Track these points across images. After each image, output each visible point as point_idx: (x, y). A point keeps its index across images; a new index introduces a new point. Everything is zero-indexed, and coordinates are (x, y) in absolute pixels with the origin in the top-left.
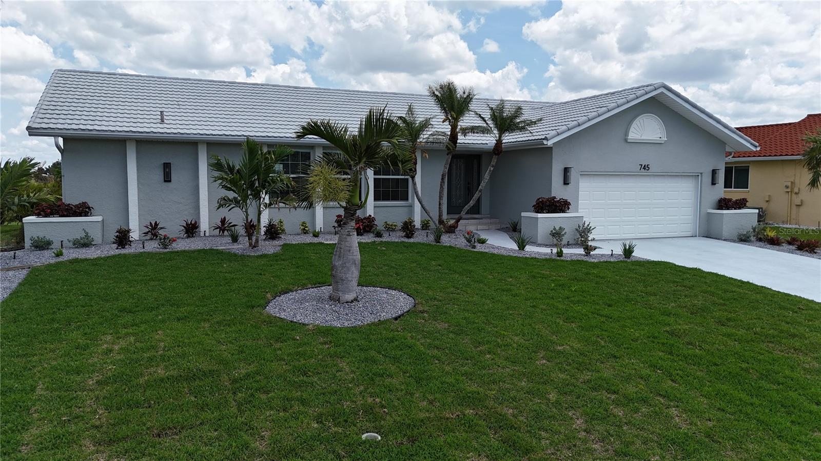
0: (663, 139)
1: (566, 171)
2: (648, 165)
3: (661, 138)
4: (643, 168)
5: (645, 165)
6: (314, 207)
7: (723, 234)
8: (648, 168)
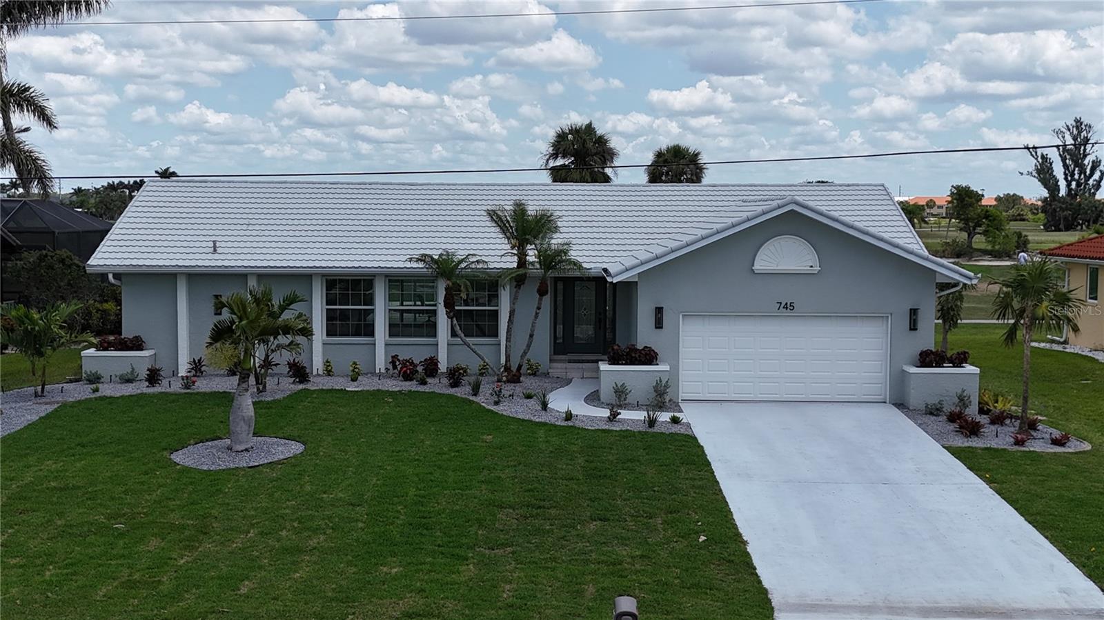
0: (815, 268)
1: (659, 311)
2: (791, 303)
3: (812, 267)
4: (784, 307)
5: (786, 304)
6: (375, 344)
7: (911, 401)
8: (792, 308)
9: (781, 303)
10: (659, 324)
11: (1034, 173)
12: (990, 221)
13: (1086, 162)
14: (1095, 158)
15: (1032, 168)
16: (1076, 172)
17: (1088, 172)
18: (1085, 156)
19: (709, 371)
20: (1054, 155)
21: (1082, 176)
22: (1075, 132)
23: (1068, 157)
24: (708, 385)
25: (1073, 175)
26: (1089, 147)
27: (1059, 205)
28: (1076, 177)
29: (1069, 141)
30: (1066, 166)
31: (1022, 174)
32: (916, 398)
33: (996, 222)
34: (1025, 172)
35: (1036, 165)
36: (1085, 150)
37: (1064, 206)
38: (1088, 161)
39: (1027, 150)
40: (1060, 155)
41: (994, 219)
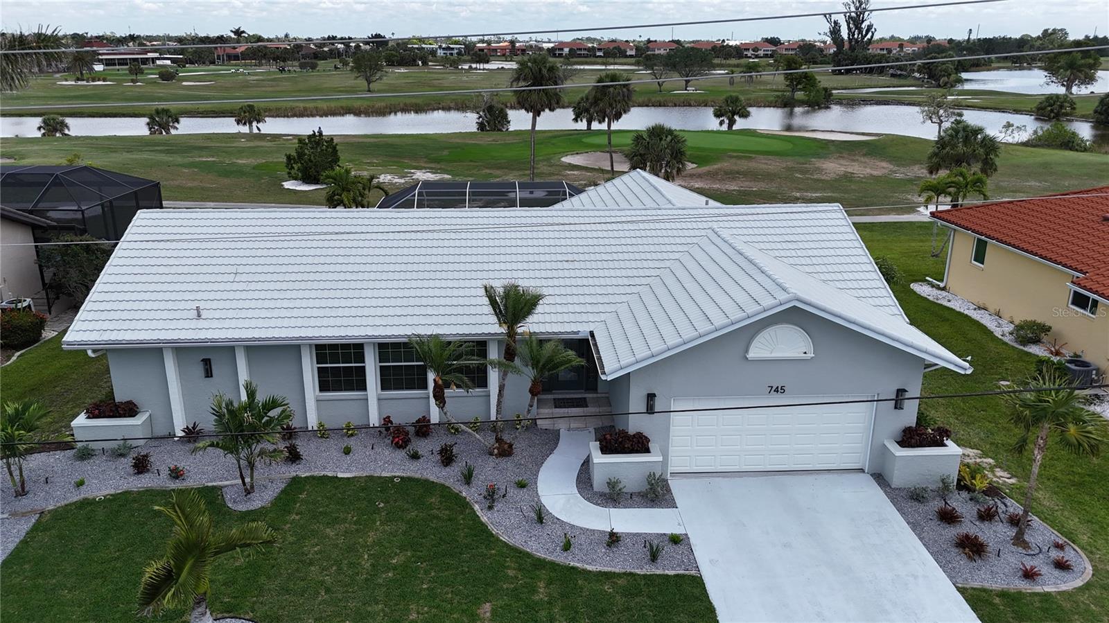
0: (809, 354)
1: (651, 397)
2: (782, 386)
3: (805, 353)
4: (775, 391)
5: (777, 387)
6: (367, 399)
7: (894, 480)
8: (782, 391)
9: (772, 387)
10: (650, 410)
11: (828, 34)
12: (807, 80)
13: (863, 26)
14: (869, 23)
15: (827, 31)
16: (856, 33)
17: (864, 33)
18: (863, 21)
19: (697, 446)
20: (842, 20)
21: (860, 36)
22: (858, 5)
23: (851, 22)
24: (696, 459)
25: (853, 35)
26: (867, 13)
27: (843, 56)
28: (856, 36)
29: (853, 9)
30: (849, 29)
31: (820, 34)
32: (899, 478)
33: (811, 81)
34: (822, 33)
35: (830, 28)
36: (863, 18)
37: (846, 57)
38: (864, 25)
39: (822, 16)
40: (846, 21)
41: (810, 79)
